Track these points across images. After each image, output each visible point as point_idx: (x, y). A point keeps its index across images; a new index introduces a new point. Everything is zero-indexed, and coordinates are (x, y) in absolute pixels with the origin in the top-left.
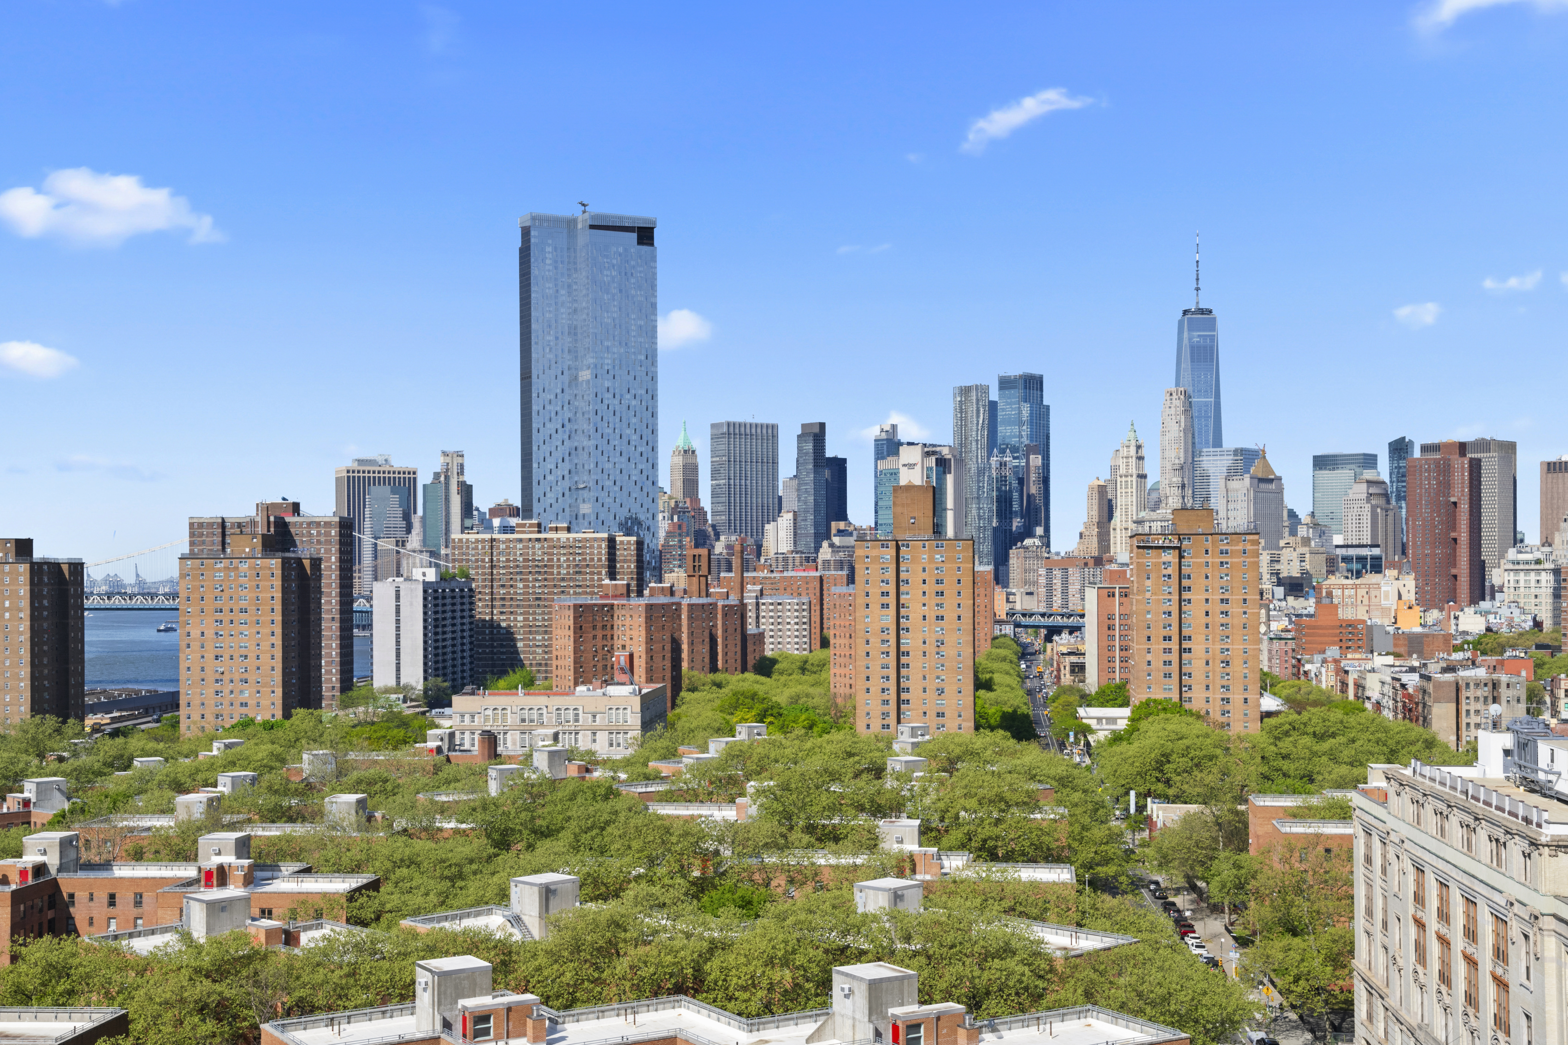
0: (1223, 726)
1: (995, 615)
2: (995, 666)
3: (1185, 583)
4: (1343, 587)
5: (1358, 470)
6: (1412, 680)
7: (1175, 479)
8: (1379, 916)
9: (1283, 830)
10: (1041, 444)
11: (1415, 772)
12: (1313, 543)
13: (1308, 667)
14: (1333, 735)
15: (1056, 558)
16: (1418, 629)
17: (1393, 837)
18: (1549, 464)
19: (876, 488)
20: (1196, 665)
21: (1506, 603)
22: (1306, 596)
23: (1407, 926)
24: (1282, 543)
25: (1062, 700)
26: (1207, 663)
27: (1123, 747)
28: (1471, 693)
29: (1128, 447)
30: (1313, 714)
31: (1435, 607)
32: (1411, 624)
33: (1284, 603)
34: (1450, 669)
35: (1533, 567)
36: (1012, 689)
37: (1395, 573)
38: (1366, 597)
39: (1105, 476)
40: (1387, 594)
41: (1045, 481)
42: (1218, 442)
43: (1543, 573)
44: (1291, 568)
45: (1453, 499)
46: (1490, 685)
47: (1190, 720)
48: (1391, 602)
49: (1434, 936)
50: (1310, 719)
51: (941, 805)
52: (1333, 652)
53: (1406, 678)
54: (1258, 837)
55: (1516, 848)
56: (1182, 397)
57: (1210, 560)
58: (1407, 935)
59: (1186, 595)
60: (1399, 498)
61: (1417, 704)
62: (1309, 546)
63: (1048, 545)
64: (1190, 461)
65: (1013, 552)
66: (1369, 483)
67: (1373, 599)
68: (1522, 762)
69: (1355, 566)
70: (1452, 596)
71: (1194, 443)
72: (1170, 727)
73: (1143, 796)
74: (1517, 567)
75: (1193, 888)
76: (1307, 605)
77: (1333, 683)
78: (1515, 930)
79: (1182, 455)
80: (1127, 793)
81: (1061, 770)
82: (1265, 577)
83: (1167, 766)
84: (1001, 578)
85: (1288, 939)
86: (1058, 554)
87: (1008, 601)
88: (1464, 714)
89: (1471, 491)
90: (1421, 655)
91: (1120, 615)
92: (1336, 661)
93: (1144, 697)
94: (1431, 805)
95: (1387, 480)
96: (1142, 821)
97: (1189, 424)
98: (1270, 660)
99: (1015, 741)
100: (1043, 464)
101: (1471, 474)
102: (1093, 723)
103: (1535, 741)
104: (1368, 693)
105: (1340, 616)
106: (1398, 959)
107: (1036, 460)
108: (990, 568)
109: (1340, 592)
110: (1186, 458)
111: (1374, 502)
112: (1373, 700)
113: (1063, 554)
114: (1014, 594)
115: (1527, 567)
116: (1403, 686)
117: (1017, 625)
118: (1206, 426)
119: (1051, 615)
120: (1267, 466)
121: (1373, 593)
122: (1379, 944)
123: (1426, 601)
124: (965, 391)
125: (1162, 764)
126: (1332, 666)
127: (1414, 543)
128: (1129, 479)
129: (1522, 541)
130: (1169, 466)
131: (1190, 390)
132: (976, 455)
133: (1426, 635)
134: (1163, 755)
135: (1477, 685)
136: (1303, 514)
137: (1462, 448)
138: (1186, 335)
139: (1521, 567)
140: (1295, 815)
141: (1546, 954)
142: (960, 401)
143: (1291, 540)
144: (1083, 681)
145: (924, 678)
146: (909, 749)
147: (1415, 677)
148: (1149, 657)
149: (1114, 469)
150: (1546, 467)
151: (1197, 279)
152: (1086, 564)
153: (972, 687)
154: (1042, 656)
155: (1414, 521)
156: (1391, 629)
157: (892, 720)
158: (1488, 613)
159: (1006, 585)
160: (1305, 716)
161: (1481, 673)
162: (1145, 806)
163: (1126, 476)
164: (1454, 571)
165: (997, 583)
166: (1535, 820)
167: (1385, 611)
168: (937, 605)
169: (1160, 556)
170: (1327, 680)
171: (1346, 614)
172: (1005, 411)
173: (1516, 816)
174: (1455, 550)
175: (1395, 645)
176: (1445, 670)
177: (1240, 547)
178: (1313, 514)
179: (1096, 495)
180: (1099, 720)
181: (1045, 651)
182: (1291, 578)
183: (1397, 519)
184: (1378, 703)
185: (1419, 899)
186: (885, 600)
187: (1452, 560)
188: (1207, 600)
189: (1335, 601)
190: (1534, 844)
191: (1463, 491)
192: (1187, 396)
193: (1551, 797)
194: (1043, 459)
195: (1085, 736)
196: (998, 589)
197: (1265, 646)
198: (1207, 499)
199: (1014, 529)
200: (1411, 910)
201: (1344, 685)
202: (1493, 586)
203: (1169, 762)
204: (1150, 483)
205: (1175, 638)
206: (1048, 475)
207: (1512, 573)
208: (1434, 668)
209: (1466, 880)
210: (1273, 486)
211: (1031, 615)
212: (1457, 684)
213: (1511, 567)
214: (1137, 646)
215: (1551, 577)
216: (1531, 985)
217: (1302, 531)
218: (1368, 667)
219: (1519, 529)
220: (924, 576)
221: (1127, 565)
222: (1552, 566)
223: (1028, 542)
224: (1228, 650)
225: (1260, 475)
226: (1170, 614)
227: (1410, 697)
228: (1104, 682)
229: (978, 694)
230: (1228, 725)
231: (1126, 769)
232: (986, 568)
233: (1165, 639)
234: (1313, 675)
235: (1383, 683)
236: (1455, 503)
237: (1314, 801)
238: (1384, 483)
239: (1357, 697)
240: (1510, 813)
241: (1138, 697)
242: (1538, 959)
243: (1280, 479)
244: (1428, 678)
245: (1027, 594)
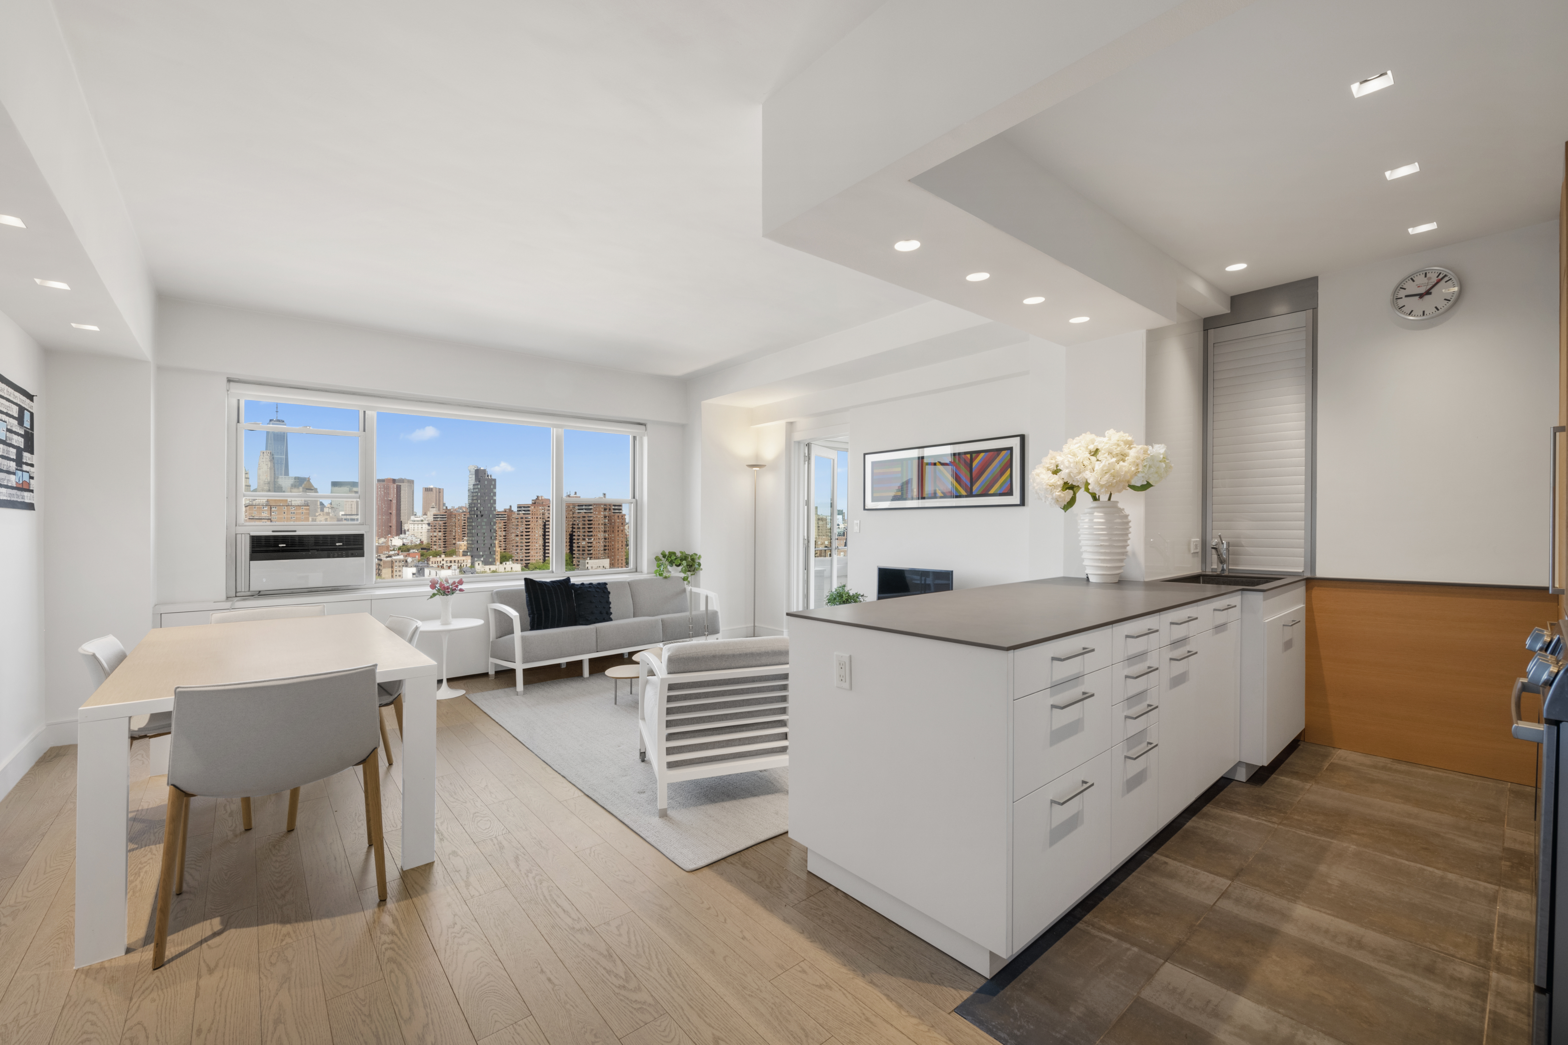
5: (351, 488)
7: (265, 488)
12: (331, 515)
16: (377, 544)
18: (426, 488)
21: (410, 535)
24: (317, 514)
28: (397, 564)
31: (382, 537)
34: (390, 556)
35: (420, 522)
42: (287, 473)
43: (424, 525)
46: (405, 561)
56: (269, 454)
57: (286, 516)
62: (329, 515)
64: (273, 480)
70: (390, 532)
71: (275, 473)
74: (414, 522)
79: (269, 478)
89: (397, 496)
97: (272, 466)
101: (397, 490)
103: (424, 569)
110: (271, 479)
115: (418, 522)
118: (281, 467)
120: (311, 484)
123: (379, 535)
129: (416, 515)
130: (262, 482)
131: (273, 452)
135: (400, 561)
137: (394, 481)
139: (416, 522)
143: (321, 513)
150: (424, 489)
151: (277, 408)
158: (403, 539)
161: (401, 557)
174: (390, 517)
176: (387, 557)
177: (300, 511)
191: (394, 496)
192: (272, 454)
202: (405, 530)
207: (412, 525)
208: (383, 557)
210: (313, 492)
212: (392, 562)
213: (412, 522)
215: (427, 526)
217: (326, 510)
219: (414, 510)
222: (427, 522)
225: (307, 488)
236: (391, 500)
243: (316, 489)
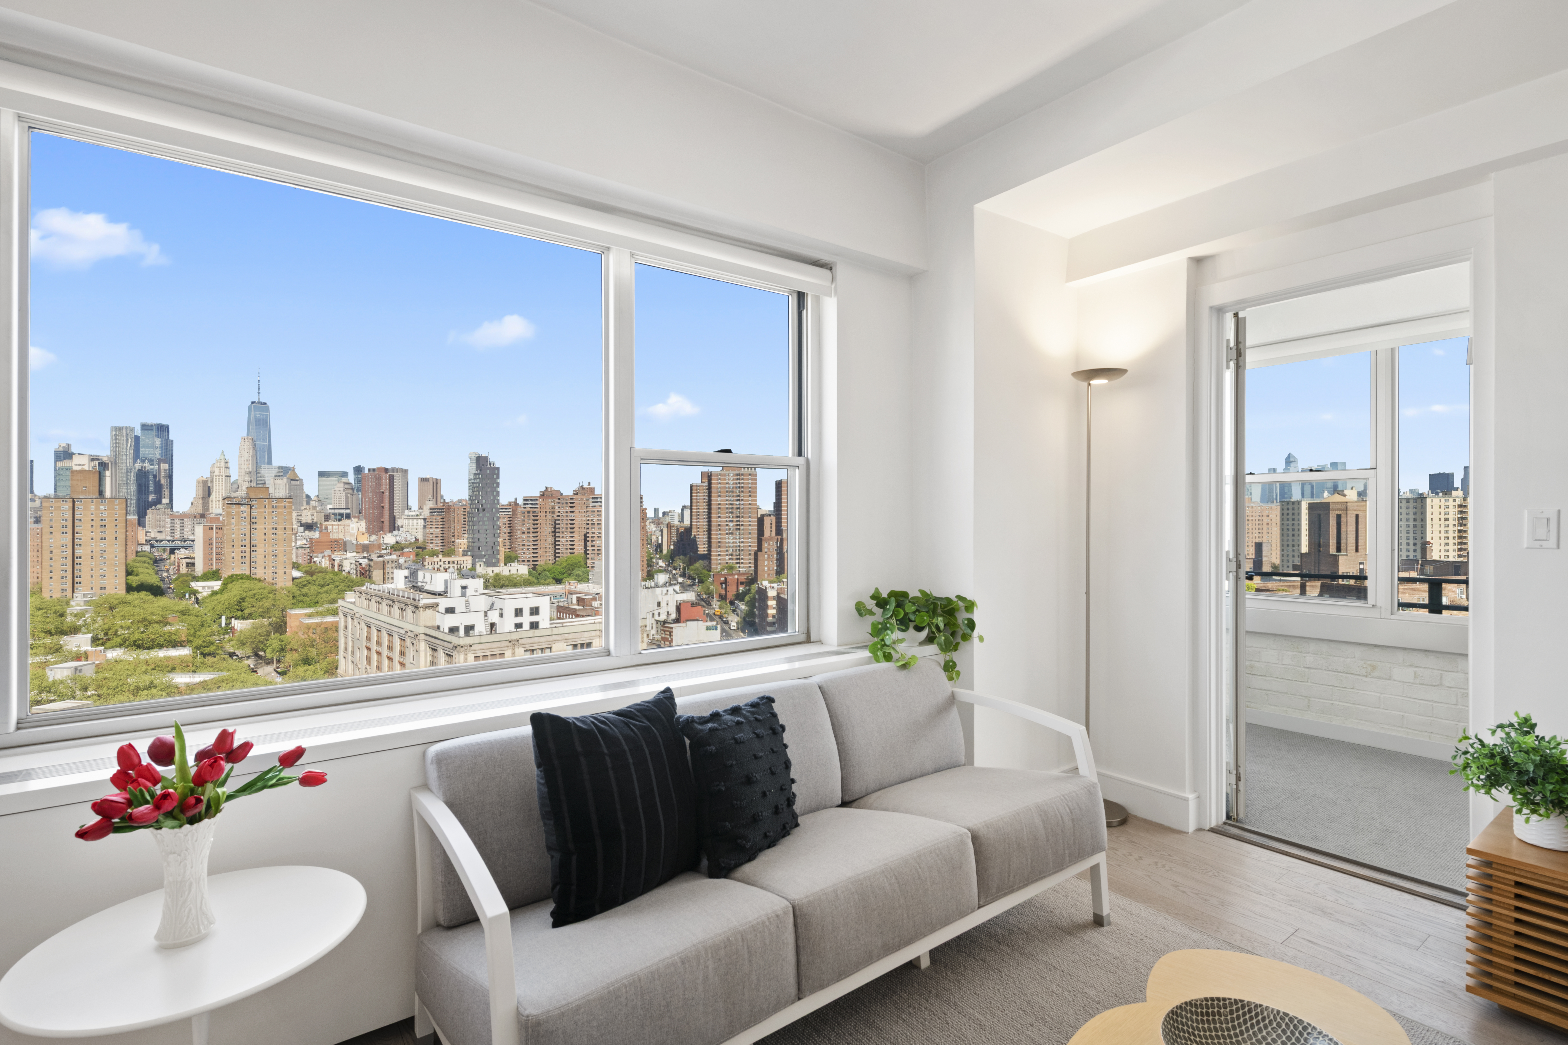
0: (273, 584)
1: (138, 541)
2: (138, 565)
3: (253, 520)
4: (333, 525)
5: (339, 478)
6: (364, 562)
7: (246, 478)
8: (350, 649)
9: (305, 622)
10: (169, 457)
11: (367, 588)
12: (318, 509)
13: (315, 559)
14: (328, 585)
15: (177, 514)
16: (367, 542)
17: (357, 615)
18: (422, 478)
19: (55, 477)
20: (259, 557)
21: (404, 531)
22: (314, 531)
23: (362, 651)
24: (303, 508)
25: (181, 579)
26: (265, 557)
27: (219, 596)
28: (390, 565)
29: (220, 462)
30: (318, 577)
31: (374, 534)
32: (364, 540)
33: (304, 534)
35: (415, 517)
36: (150, 574)
37: (357, 520)
38: (343, 529)
39: (207, 475)
40: (353, 528)
41: (170, 477)
42: (270, 462)
43: (419, 520)
44: (307, 518)
45: (382, 491)
47: (256, 582)
48: (355, 532)
49: (375, 652)
50: (317, 579)
51: (106, 627)
52: (328, 552)
53: (361, 561)
54: (291, 627)
55: (410, 609)
56: (251, 441)
57: (267, 510)
58: (362, 654)
59: (253, 526)
60: (358, 490)
61: (366, 571)
62: (316, 509)
63: (172, 508)
64: (255, 470)
65: (149, 512)
66: (345, 483)
67: (346, 530)
68: (412, 580)
69: (338, 517)
70: (382, 529)
71: (257, 463)
72: (244, 586)
73: (229, 618)
75: (256, 655)
76: (316, 535)
77: (328, 565)
78: (408, 642)
79: (250, 467)
80: (220, 618)
81: (181, 608)
82: (294, 522)
83: (243, 603)
84: (141, 523)
85: (306, 667)
86: (178, 512)
87: (146, 535)
88: (387, 574)
89: (390, 487)
90: (368, 552)
91: (216, 538)
92: (329, 556)
93: (230, 574)
94: (374, 599)
95: (353, 483)
96: (229, 629)
97: (254, 453)
98: (297, 557)
99: (153, 596)
100: (169, 469)
101: (389, 481)
102: (200, 589)
103: (417, 571)
104: (344, 568)
105: (331, 537)
106: (358, 665)
107: (165, 466)
108: (136, 517)
109: (331, 527)
110: (252, 469)
111: (347, 491)
112: (346, 571)
113: (181, 512)
114: (150, 532)
115: (413, 517)
116: (360, 564)
117: (152, 546)
118: (263, 455)
119: (173, 541)
120: (295, 474)
121: (346, 528)
122: (350, 661)
123: (370, 531)
124: (118, 430)
125: (240, 603)
126: (327, 558)
127: (365, 508)
128: (221, 477)
129: (410, 509)
130: (243, 472)
131: (255, 438)
132: (127, 461)
133: (371, 544)
134: (241, 599)
135: (392, 562)
136: (313, 496)
137: (386, 470)
138: (252, 413)
139: (410, 517)
140: (310, 616)
141: (421, 649)
142: (115, 434)
143: (307, 507)
144: (194, 571)
145: (92, 570)
146: (82, 603)
147: (366, 560)
148: (233, 555)
149: (212, 472)
150: (420, 480)
151: (259, 388)
152: (195, 517)
153: (124, 573)
154: (168, 561)
155: (365, 499)
156: (355, 542)
157: (69, 593)
158: (396, 536)
159: (144, 526)
160: (315, 577)
161: (394, 557)
162: (230, 623)
163: (219, 476)
164: (382, 520)
165: (139, 526)
166: (417, 599)
167: (352, 535)
168: (102, 532)
169: (239, 508)
170: (325, 563)
171: (333, 536)
172: (145, 440)
173: (410, 598)
174: (383, 511)
175: (357, 549)
176: (378, 557)
177: (283, 504)
178: (318, 496)
179: (201, 484)
180: (204, 588)
181: (170, 558)
182: (307, 523)
183: (357, 499)
184: (349, 572)
185: (368, 639)
186: (65, 530)
187: (381, 515)
188: (265, 528)
189: (329, 531)
190: (417, 607)
191: (386, 488)
192: (253, 441)
193: (424, 592)
194: (169, 466)
195: (195, 595)
196: (140, 529)
197: (294, 551)
198: (265, 483)
199: (150, 500)
200: (365, 644)
201: (333, 566)
202: (398, 526)
203: (244, 601)
204: (232, 479)
205: (248, 546)
206: (172, 472)
207: (407, 520)
208: (374, 557)
209: (389, 627)
210: (298, 483)
211: (161, 541)
213: (406, 517)
214: (227, 550)
215: (423, 521)
216: (414, 662)
217: (312, 503)
218: (344, 557)
219: (409, 504)
220: (92, 517)
221: (221, 515)
222: (423, 517)
223: (159, 506)
224: (276, 550)
225: (292, 478)
226: (245, 535)
227: (363, 568)
228: (206, 570)
229: (128, 578)
230: (276, 584)
231: (220, 607)
232: (133, 518)
233: (242, 546)
234: (318, 562)
235: (351, 564)
236: (383, 492)
237: (320, 609)
238: (351, 483)
239: (339, 570)
240: (407, 598)
241: (225, 574)
242: (417, 651)
243: (302, 480)
244: (371, 560)
245: (158, 532)
